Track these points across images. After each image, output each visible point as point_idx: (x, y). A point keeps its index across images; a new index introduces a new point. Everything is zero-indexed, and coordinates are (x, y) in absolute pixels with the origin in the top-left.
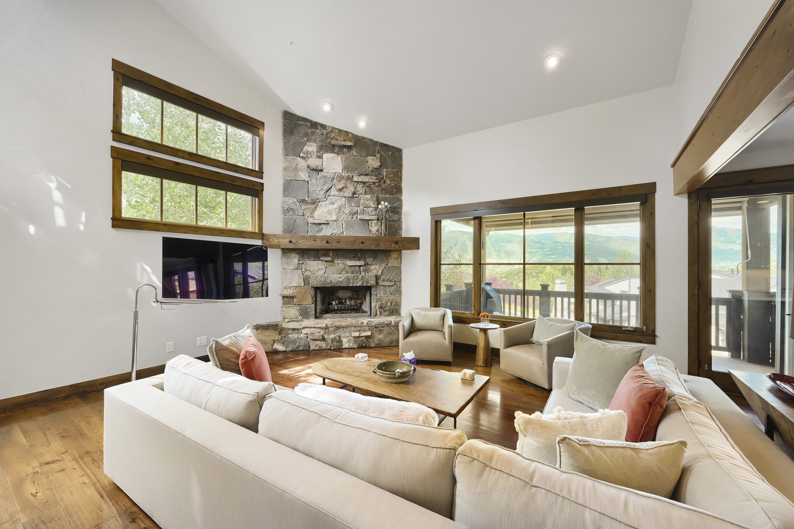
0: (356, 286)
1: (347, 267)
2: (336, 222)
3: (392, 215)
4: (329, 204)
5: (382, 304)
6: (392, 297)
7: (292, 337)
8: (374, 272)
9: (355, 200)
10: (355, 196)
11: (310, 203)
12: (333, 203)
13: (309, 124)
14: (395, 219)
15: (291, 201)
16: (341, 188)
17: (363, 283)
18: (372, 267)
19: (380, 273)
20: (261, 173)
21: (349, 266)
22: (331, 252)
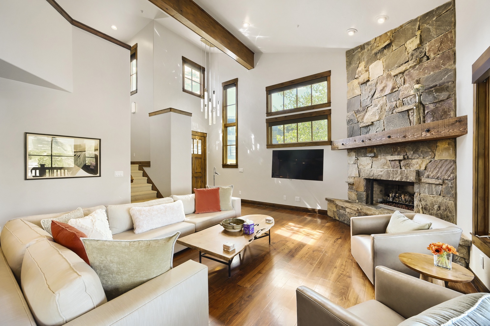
0: (395, 181)
1: (388, 162)
2: (378, 122)
3: (437, 96)
4: (374, 107)
5: (427, 205)
6: (440, 199)
7: (341, 212)
8: (416, 167)
9: (394, 94)
10: (394, 90)
11: (361, 111)
12: (376, 105)
13: (359, 50)
14: (441, 98)
15: (351, 114)
16: (382, 89)
17: (402, 178)
18: (414, 161)
19: (423, 168)
20: (329, 104)
21: (390, 160)
22: (375, 149)
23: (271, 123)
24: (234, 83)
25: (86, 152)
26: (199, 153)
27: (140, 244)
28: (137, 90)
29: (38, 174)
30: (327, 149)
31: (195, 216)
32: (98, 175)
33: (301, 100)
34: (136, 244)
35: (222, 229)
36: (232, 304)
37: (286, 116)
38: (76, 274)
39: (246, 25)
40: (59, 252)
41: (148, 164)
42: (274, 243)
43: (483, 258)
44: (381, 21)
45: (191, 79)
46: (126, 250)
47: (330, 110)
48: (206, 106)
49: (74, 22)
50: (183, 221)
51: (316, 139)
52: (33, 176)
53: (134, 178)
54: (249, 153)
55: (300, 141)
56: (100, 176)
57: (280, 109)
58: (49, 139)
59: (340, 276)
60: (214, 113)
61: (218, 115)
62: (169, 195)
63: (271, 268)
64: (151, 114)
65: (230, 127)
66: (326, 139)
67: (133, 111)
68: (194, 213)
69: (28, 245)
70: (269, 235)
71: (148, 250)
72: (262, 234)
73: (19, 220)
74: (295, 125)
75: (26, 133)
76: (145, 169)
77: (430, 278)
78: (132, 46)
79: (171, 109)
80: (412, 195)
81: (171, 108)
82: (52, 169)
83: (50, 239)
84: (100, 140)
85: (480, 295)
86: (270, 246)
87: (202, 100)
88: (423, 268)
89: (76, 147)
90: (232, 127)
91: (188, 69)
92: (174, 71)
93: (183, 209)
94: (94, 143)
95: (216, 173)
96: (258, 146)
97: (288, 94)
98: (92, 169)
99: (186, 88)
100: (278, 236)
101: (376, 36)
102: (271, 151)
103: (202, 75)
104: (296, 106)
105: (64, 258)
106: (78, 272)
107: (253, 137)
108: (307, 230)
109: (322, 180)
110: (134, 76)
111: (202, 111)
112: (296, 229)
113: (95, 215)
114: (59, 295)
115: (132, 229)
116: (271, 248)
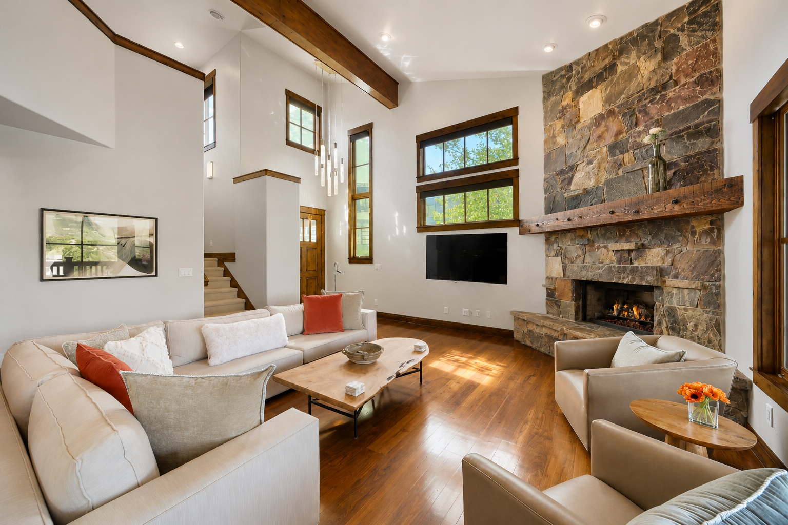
0: (623, 283)
1: (611, 253)
2: (595, 188)
3: (692, 144)
4: (587, 164)
6: (698, 313)
8: (656, 261)
9: (621, 142)
10: (620, 137)
11: (567, 171)
12: (591, 162)
13: (564, 72)
15: (551, 177)
16: (599, 134)
17: (633, 279)
18: (653, 252)
19: (668, 263)
20: (515, 160)
21: (613, 251)
22: (589, 232)
23: (424, 193)
24: (366, 131)
25: (136, 239)
26: (312, 241)
27: (212, 382)
28: (215, 142)
29: (61, 273)
30: (512, 233)
31: (303, 338)
32: (154, 274)
33: (472, 156)
34: (206, 383)
35: (346, 359)
36: (358, 482)
37: (446, 182)
38: (109, 428)
39: (385, 38)
40: (86, 393)
41: (231, 257)
42: (427, 383)
43: (772, 409)
44: (595, 24)
45: (300, 125)
46: (190, 392)
47: (517, 170)
48: (322, 167)
49: (117, 38)
50: (284, 347)
51: (495, 218)
52: (54, 276)
53: (209, 278)
54: (389, 240)
55: (470, 219)
56: (156, 275)
57: (439, 170)
58: (79, 218)
59: (533, 437)
60: (336, 178)
61: (342, 181)
62: (264, 305)
63: (423, 423)
64: (237, 180)
65: (361, 200)
66: (511, 217)
67: (209, 175)
68: (302, 333)
69: (39, 381)
70: (421, 370)
71: (223, 392)
72: (410, 369)
73: (29, 343)
74: (463, 196)
75: (42, 210)
76: (227, 264)
77: (682, 442)
78: (206, 75)
79: (266, 172)
80: (650, 307)
81: (266, 170)
82: (82, 265)
83: (74, 373)
84: (156, 219)
85: (767, 473)
86: (421, 388)
87: (317, 157)
88: (671, 426)
89: (120, 230)
90: (364, 200)
91: (294, 109)
92: (273, 113)
93: (284, 327)
94: (148, 225)
95: (337, 271)
96: (405, 229)
97: (450, 146)
98: (143, 265)
99: (291, 139)
100: (435, 371)
101: (591, 51)
102: (424, 236)
103: (317, 118)
104: (463, 165)
105: (94, 403)
106: (113, 424)
107: (397, 215)
108: (481, 361)
109: (505, 282)
110: (211, 121)
111: (316, 175)
112: (464, 359)
113: (147, 336)
114: (82, 463)
115: (204, 358)
116: (424, 391)
